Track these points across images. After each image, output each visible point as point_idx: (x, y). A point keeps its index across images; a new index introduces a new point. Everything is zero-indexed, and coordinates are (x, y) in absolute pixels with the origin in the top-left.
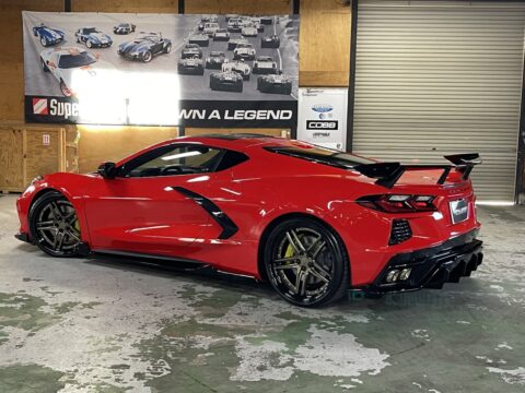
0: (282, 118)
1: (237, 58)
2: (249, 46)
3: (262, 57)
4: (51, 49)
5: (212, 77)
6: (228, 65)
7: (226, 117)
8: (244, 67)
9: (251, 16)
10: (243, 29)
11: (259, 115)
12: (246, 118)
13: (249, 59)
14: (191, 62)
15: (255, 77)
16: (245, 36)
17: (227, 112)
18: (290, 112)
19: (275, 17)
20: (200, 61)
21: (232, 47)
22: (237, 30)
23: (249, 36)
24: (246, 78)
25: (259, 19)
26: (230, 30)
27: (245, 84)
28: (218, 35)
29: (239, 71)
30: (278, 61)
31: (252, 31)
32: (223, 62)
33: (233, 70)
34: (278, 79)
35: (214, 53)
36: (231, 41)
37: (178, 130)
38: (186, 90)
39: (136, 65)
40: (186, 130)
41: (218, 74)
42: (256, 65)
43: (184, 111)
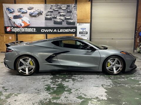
0: (73, 31)
1: (61, 16)
2: (64, 12)
3: (67, 15)
4: (11, 14)
5: (54, 21)
6: (58, 17)
8: (62, 18)
9: (64, 4)
10: (62, 8)
11: (67, 30)
12: (63, 31)
13: (64, 16)
14: (48, 17)
15: (65, 21)
16: (63, 10)
17: (58, 30)
18: (75, 30)
19: (71, 5)
20: (51, 16)
21: (59, 13)
22: (60, 8)
23: (64, 10)
25: (66, 5)
27: (63, 22)
28: (56, 9)
30: (71, 16)
31: (64, 8)
34: (72, 21)
35: (54, 14)
36: (59, 11)
37: (45, 35)
38: (47, 24)
39: (34, 18)
40: (48, 35)
41: (56, 20)
42: (66, 17)
43: (47, 30)
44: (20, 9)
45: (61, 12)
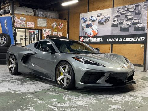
0: (141, 40)
1: (128, 20)
2: (131, 15)
3: (135, 18)
4: (85, 23)
5: (120, 27)
6: (125, 23)
7: (124, 41)
8: (130, 23)
9: (132, 5)
10: (130, 10)
11: (134, 39)
12: (130, 40)
13: (131, 19)
14: (115, 23)
15: (133, 26)
16: (130, 12)
17: (124, 39)
18: (144, 38)
19: (140, 3)
20: (117, 22)
21: (126, 16)
22: (128, 10)
23: (132, 12)
24: (130, 26)
25: (135, 5)
26: (126, 11)
27: (130, 29)
28: (123, 13)
29: (128, 24)
30: (140, 19)
31: (132, 10)
32: (123, 22)
33: (126, 24)
34: (140, 26)
35: (121, 19)
36: (126, 14)
37: (111, 45)
38: (113, 32)
39: (101, 26)
40: (113, 45)
41: (122, 26)
42: (133, 21)
43: (112, 39)
44: (92, 17)
45: (129, 15)
